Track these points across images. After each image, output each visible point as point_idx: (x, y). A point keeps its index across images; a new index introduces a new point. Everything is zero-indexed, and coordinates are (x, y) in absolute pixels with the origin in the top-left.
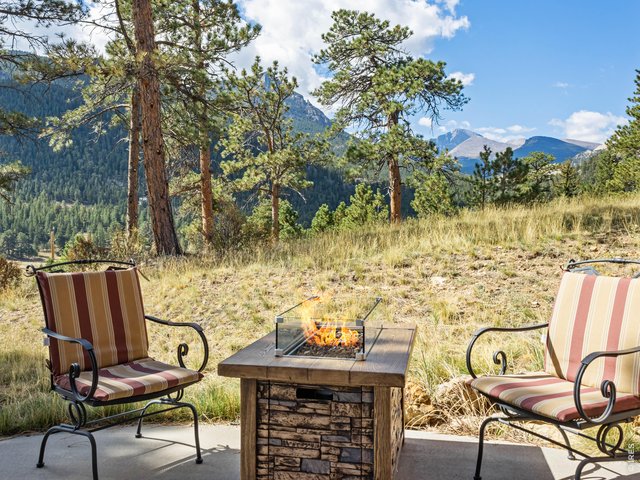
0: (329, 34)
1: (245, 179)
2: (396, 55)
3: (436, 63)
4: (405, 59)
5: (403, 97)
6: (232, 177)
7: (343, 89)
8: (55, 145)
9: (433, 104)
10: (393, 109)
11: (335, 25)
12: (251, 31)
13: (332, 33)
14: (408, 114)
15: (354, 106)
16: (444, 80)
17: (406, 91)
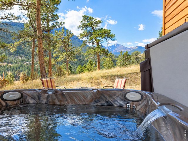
0: (81, 21)
1: (60, 59)
2: (98, 27)
3: (108, 30)
4: (101, 28)
5: (100, 38)
6: (56, 58)
7: (85, 35)
8: (12, 51)
9: (108, 40)
10: (98, 41)
11: (83, 19)
12: (62, 23)
13: (82, 21)
14: (102, 42)
15: (88, 40)
16: (110, 34)
17: (101, 37)
